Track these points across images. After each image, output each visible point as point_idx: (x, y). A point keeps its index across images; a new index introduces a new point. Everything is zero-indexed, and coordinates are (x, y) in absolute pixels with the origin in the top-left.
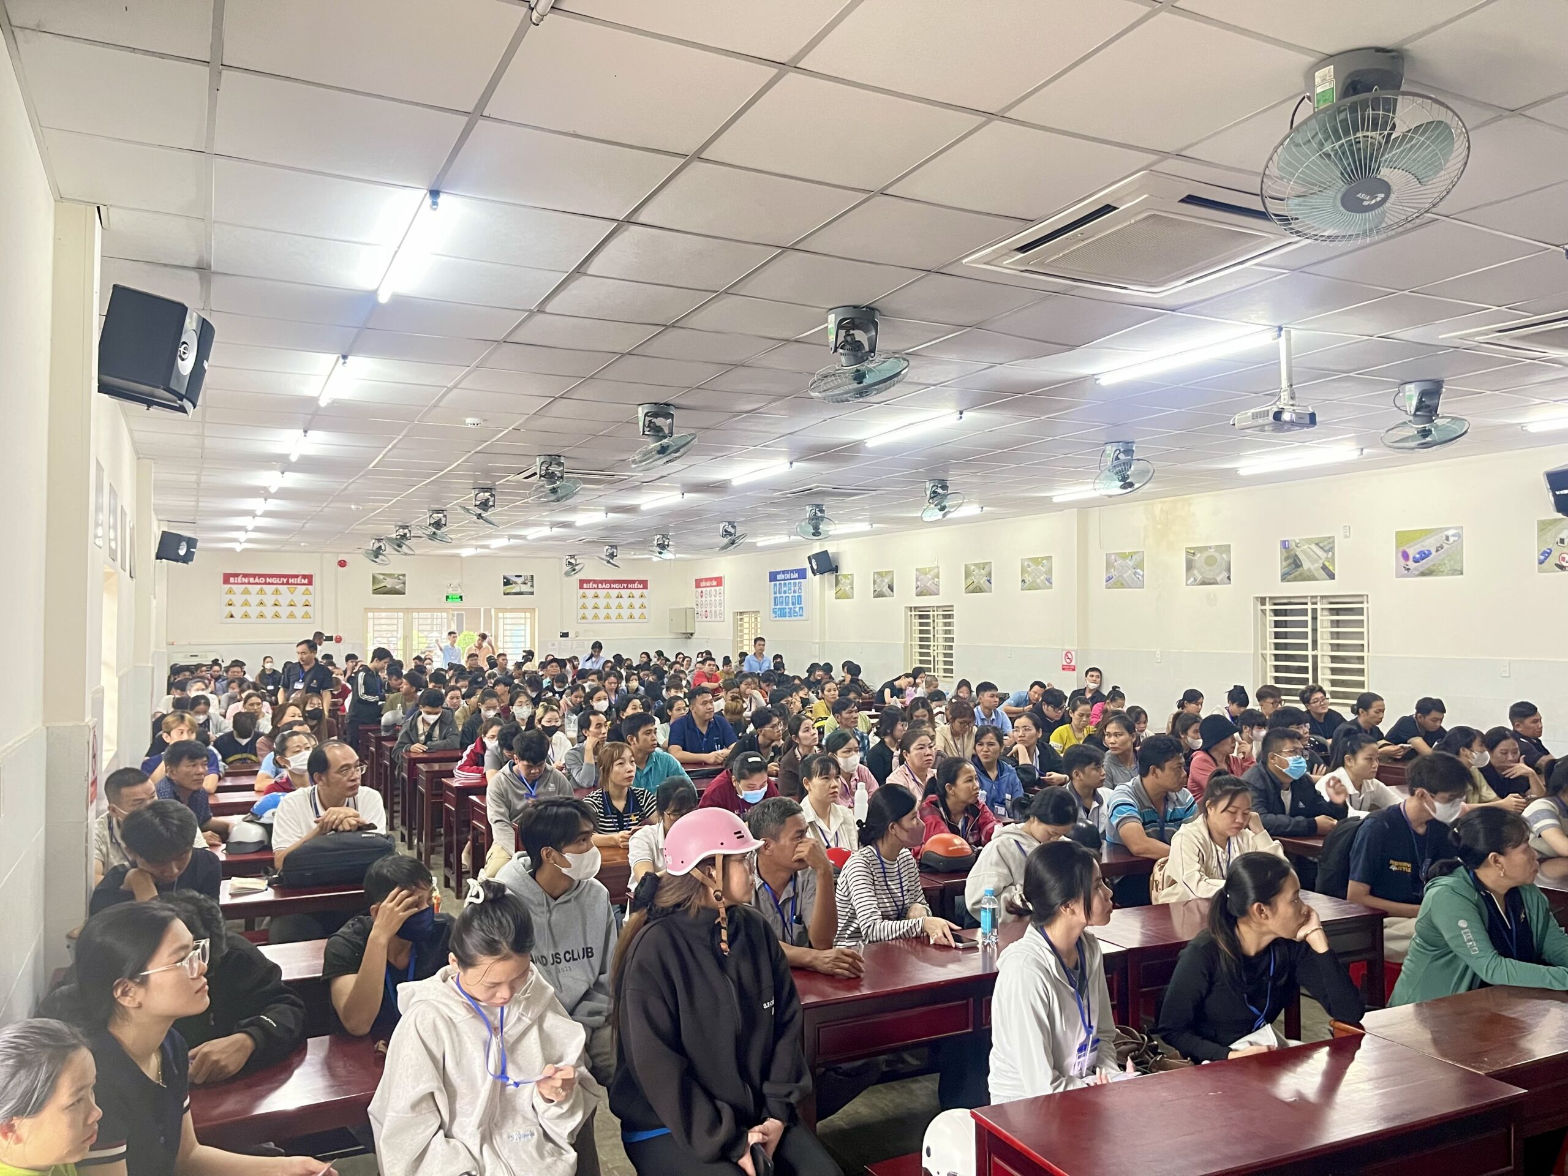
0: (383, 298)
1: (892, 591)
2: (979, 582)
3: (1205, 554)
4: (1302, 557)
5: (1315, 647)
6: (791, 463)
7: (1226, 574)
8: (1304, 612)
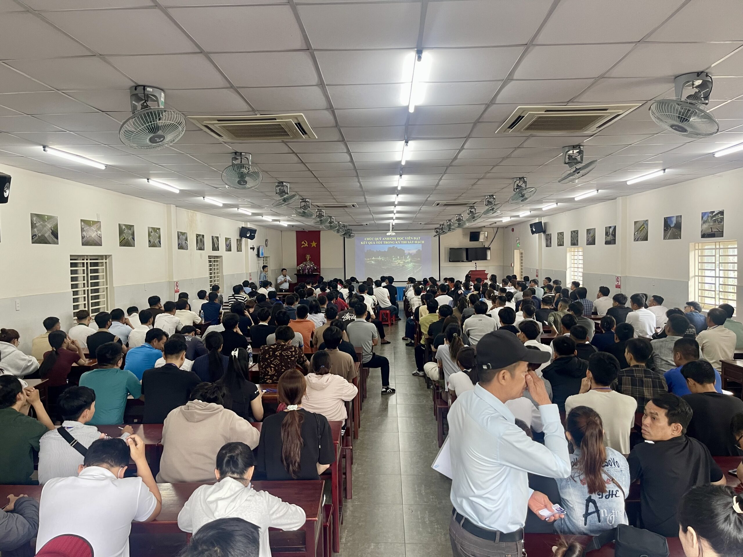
3: (200, 238)
4: (215, 242)
7: (203, 246)
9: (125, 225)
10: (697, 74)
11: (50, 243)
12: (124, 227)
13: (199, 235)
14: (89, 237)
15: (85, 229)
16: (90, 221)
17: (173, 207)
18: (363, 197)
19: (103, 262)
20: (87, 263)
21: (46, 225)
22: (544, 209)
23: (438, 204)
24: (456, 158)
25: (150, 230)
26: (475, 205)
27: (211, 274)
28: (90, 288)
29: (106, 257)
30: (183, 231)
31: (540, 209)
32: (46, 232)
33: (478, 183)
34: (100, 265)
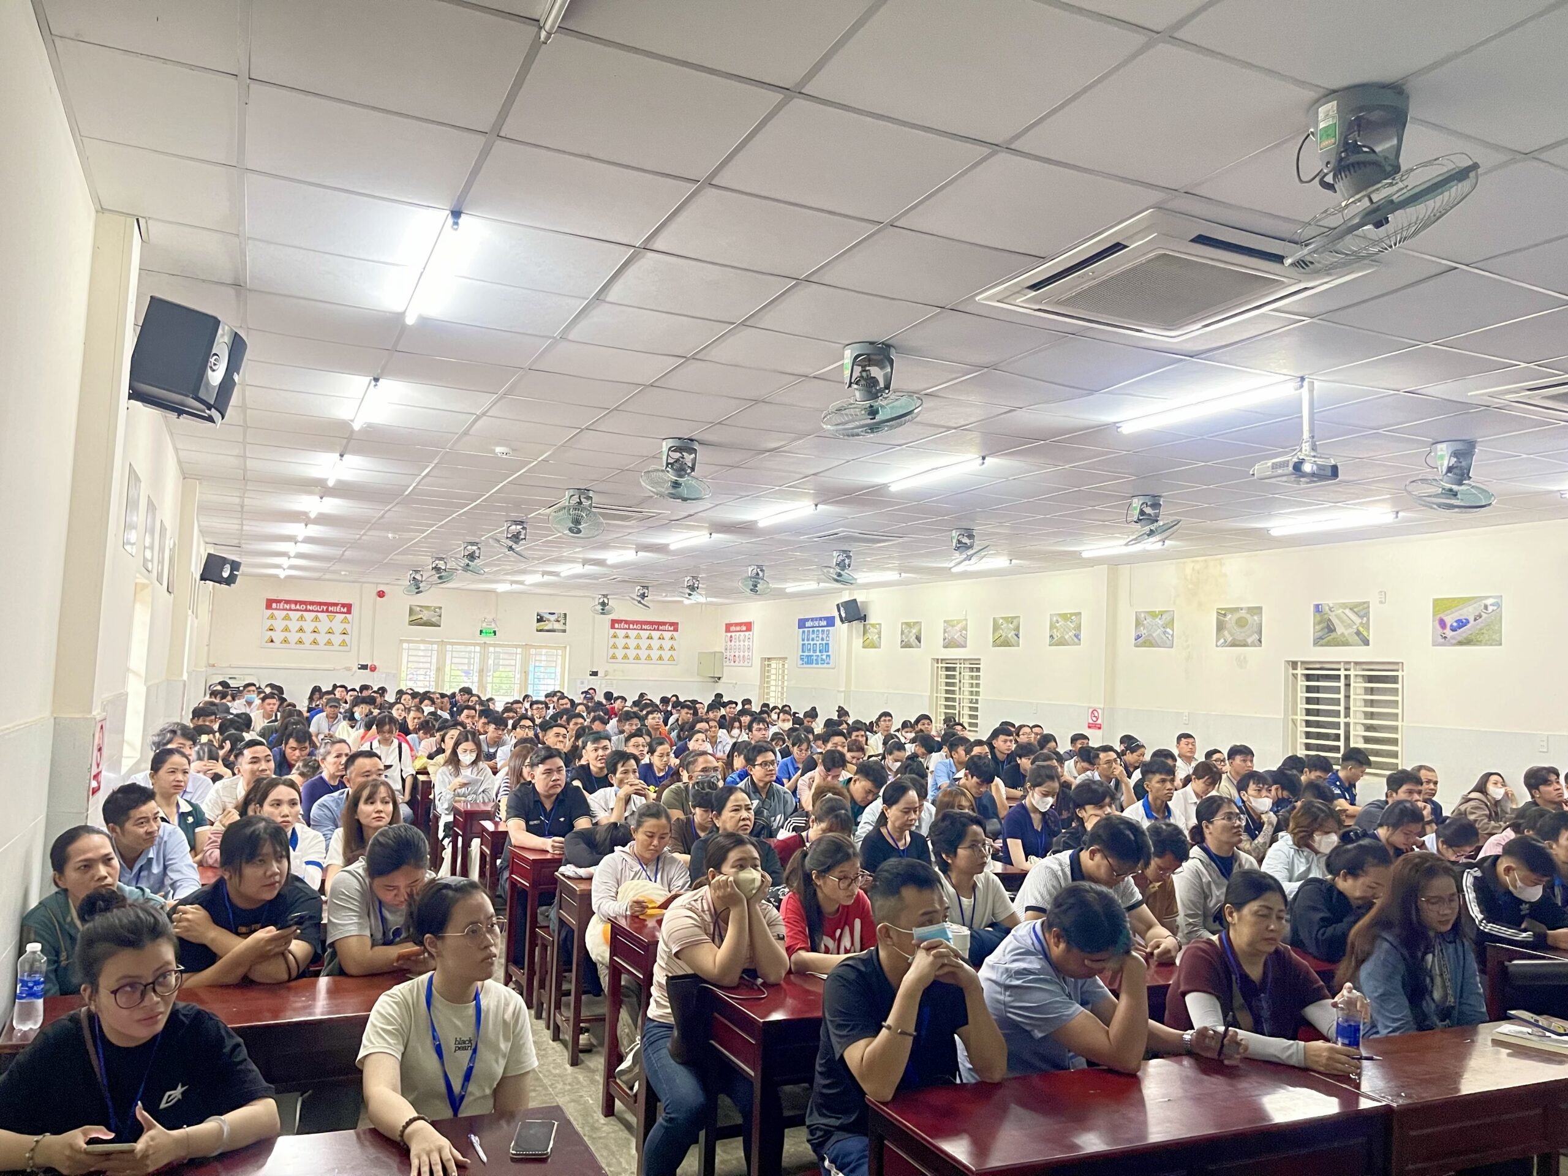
0: (410, 320)
1: (920, 642)
2: (1006, 636)
3: (1237, 616)
4: (1335, 621)
5: (1347, 715)
6: (816, 505)
7: (1256, 637)
8: (1337, 678)
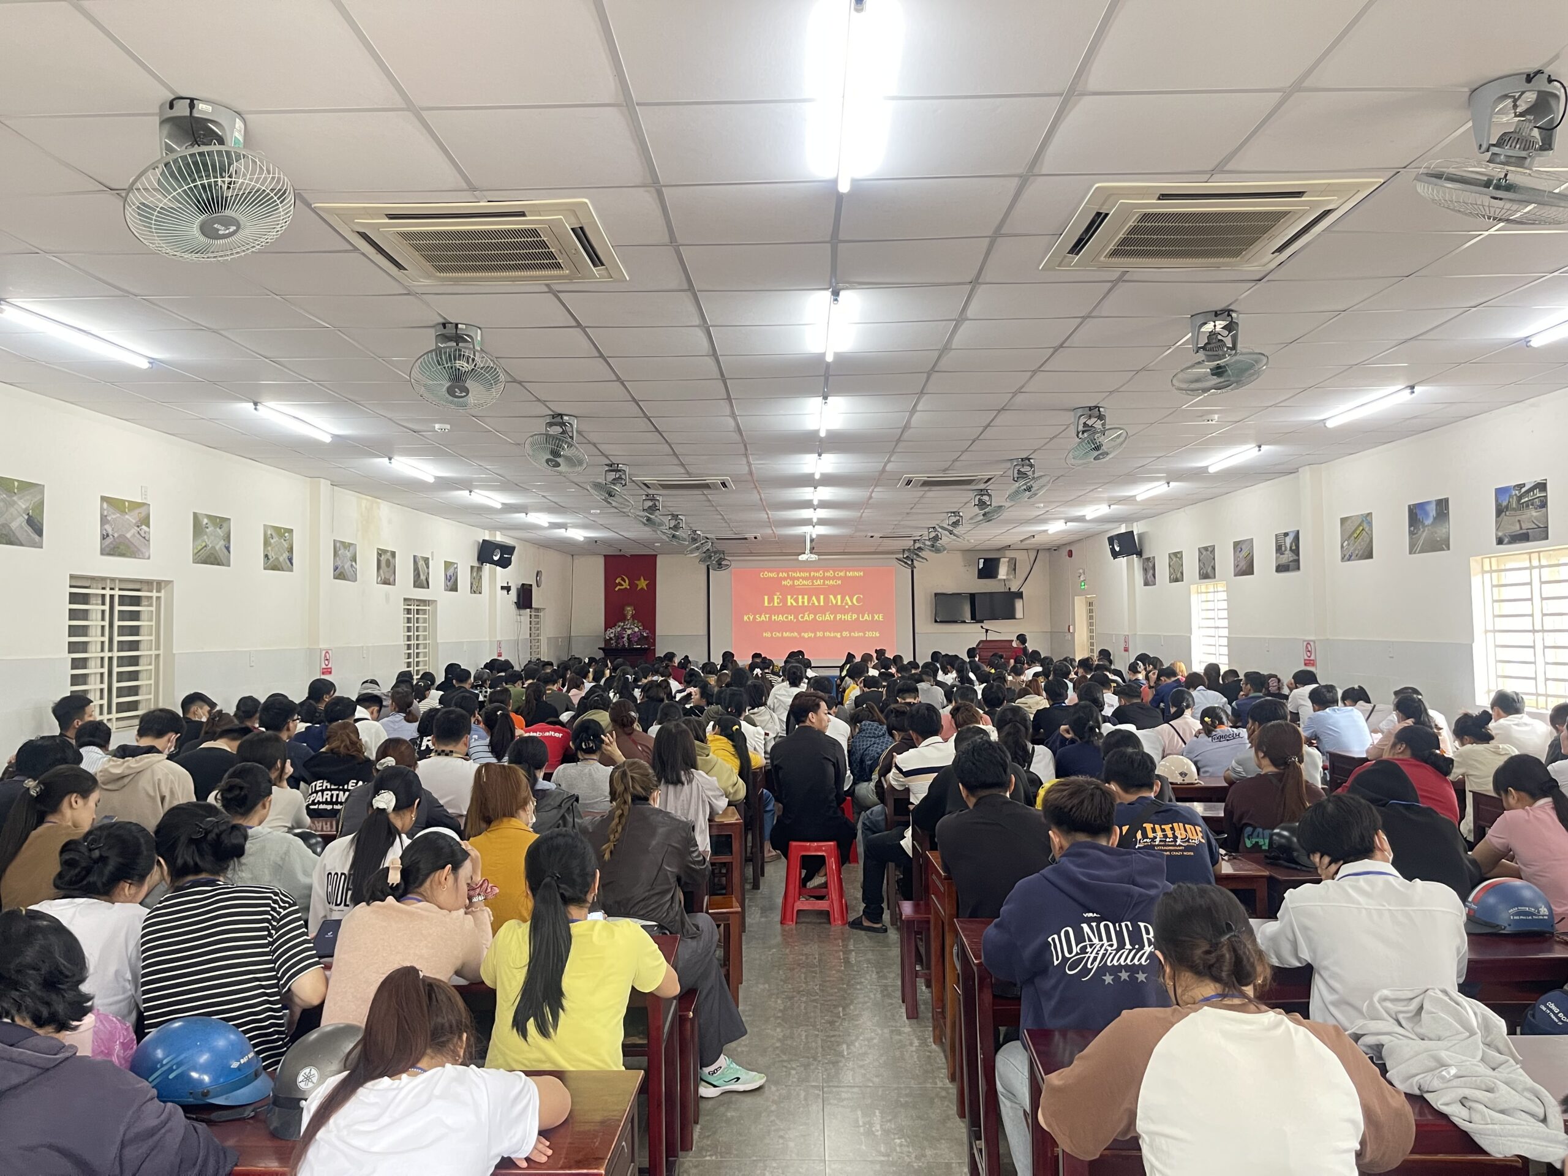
9: (209, 517)
10: (1525, 76)
11: (21, 545)
12: (206, 521)
13: (385, 551)
14: (120, 536)
15: (109, 518)
16: (124, 501)
17: (324, 485)
18: (744, 461)
19: (151, 597)
20: (112, 597)
21: (15, 503)
22: (1139, 498)
23: (909, 483)
24: (946, 348)
25: (269, 532)
26: (990, 486)
27: (409, 638)
28: (116, 654)
29: (159, 585)
30: (347, 541)
31: (1131, 499)
32: (14, 519)
33: (997, 422)
34: (144, 602)
